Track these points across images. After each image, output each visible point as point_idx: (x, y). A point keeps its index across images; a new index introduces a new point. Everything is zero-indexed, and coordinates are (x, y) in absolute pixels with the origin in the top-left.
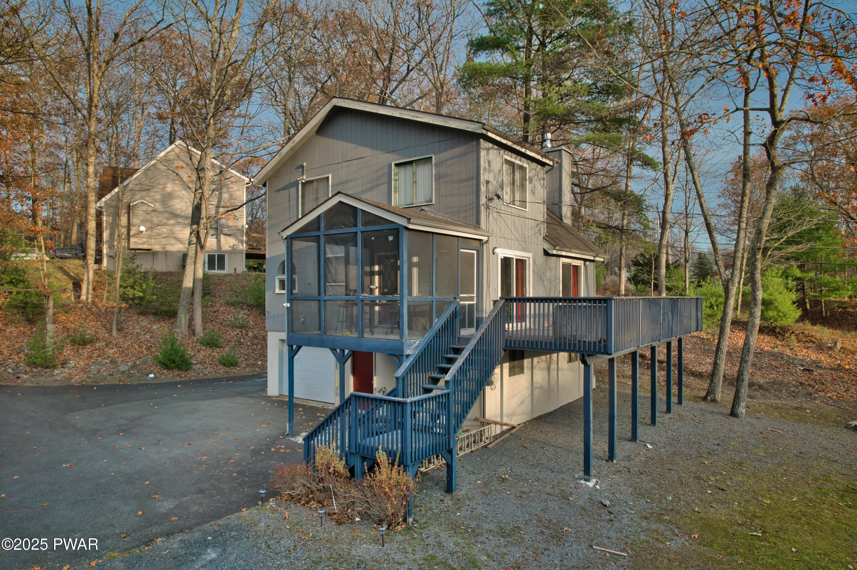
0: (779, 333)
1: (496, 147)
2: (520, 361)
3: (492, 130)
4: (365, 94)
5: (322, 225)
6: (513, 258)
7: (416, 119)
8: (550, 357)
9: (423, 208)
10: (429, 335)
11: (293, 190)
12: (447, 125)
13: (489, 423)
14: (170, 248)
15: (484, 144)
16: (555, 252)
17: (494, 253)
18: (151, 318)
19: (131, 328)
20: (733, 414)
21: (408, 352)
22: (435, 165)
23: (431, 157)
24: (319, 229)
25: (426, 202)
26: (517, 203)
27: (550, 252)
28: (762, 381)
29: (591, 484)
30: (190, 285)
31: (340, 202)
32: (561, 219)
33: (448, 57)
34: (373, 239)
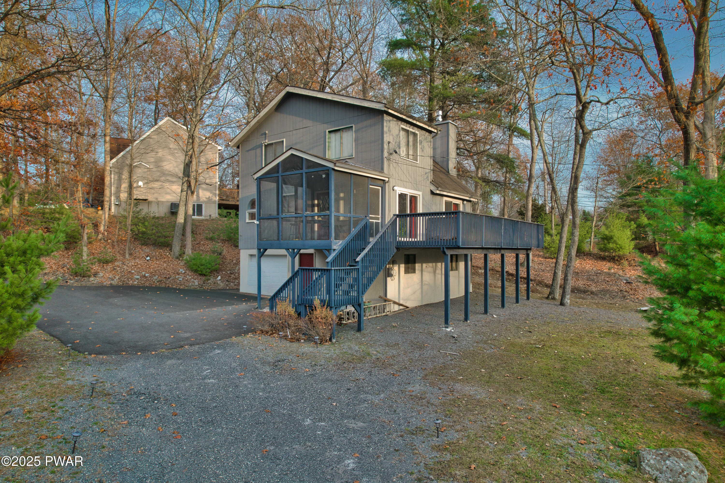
0: (617, 260)
1: (395, 119)
2: (413, 265)
3: (391, 108)
4: (309, 82)
5: (280, 169)
6: (408, 195)
7: (342, 101)
8: (436, 265)
9: (347, 160)
10: (348, 239)
11: (258, 150)
12: (363, 105)
13: (389, 301)
14: (161, 199)
15: (386, 117)
16: (438, 192)
17: (393, 190)
18: (152, 247)
19: (138, 253)
20: (562, 304)
21: (334, 247)
22: (355, 131)
23: (352, 126)
24: (278, 172)
25: (349, 156)
26: (411, 157)
27: (435, 192)
28: (594, 289)
29: (448, 330)
30: (182, 221)
31: (292, 154)
32: (448, 172)
33: (371, 55)
34: (313, 177)
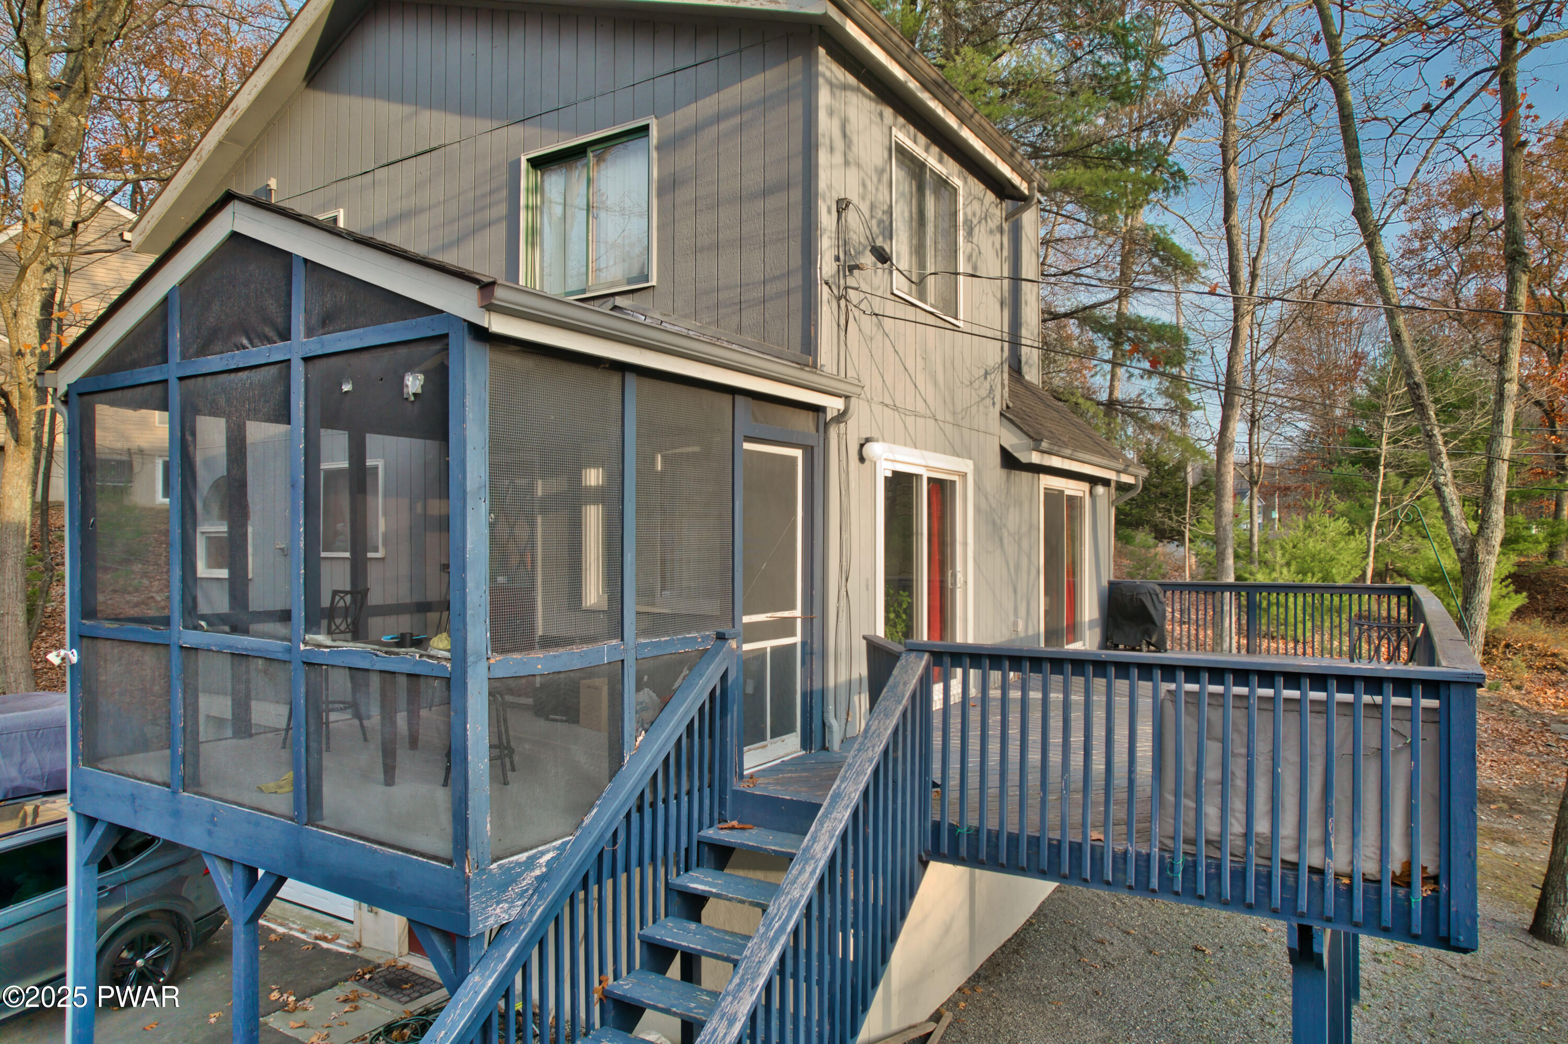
5: (177, 337)
6: (918, 477)
9: (619, 301)
15: (829, 68)
16: (1036, 458)
17: (862, 459)
21: (493, 914)
22: (659, 148)
23: (646, 128)
24: (164, 354)
25: (630, 282)
27: (1023, 457)
31: (235, 237)
32: (1019, 371)
34: (347, 387)
